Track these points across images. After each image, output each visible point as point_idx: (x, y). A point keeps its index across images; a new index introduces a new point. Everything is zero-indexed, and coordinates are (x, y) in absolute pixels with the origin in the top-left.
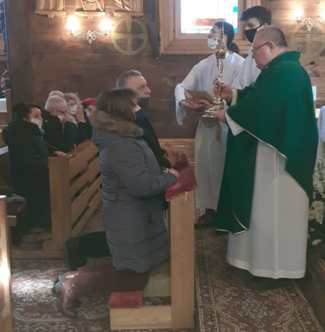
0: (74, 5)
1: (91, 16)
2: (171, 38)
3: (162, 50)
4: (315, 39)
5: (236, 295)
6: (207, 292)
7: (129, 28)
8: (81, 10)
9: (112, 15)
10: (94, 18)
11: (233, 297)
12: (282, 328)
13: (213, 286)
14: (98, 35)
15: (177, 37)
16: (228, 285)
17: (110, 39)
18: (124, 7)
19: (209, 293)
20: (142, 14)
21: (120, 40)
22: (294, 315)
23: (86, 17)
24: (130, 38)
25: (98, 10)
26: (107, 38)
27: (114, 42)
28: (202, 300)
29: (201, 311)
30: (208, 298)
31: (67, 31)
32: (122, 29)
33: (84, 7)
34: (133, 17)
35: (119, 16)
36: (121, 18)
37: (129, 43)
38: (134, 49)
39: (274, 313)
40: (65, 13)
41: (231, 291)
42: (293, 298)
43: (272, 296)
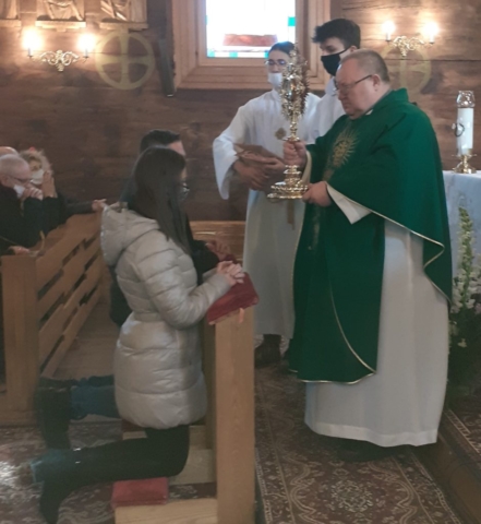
0: (34, 10)
1: (63, 28)
2: (192, 65)
3: (178, 82)
4: (413, 68)
5: (321, 474)
6: (274, 472)
7: (124, 47)
8: (45, 18)
9: (96, 27)
10: (67, 31)
11: (316, 478)
13: (282, 462)
14: (74, 58)
15: (202, 63)
16: (305, 458)
17: (94, 65)
18: (115, 15)
19: (276, 474)
20: (145, 26)
21: (110, 66)
22: (415, 503)
23: (54, 30)
24: (125, 63)
25: (74, 19)
26: (88, 62)
27: (99, 68)
28: (267, 485)
29: (267, 504)
30: (276, 482)
31: (22, 51)
32: (113, 49)
33: (50, 13)
34: (131, 31)
35: (109, 28)
36: (111, 31)
37: (125, 70)
38: (133, 80)
39: (384, 502)
40: (19, 23)
41: (312, 469)
42: (411, 475)
43: (377, 473)
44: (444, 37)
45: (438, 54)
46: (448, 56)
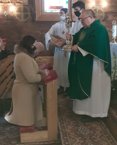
2: (41, 14)
3: (37, 19)
4: (100, 15)
6: (63, 124)
7: (22, 10)
9: (15, 4)
10: (7, 6)
11: (74, 125)
12: (96, 138)
13: (65, 121)
14: (9, 13)
15: (43, 14)
16: (71, 120)
17: (14, 15)
18: (20, 1)
19: (64, 124)
20: (28, 4)
21: (18, 15)
22: (101, 132)
23: (4, 5)
24: (22, 14)
25: (9, 2)
26: (13, 14)
27: (16, 16)
28: (61, 127)
29: (61, 132)
30: (64, 126)
32: (19, 10)
34: (24, 5)
36: (19, 5)
37: (23, 16)
38: (24, 19)
39: (93, 132)
41: (73, 123)
42: (100, 125)
43: (91, 124)
44: (108, 6)
45: (107, 11)
46: (109, 11)
